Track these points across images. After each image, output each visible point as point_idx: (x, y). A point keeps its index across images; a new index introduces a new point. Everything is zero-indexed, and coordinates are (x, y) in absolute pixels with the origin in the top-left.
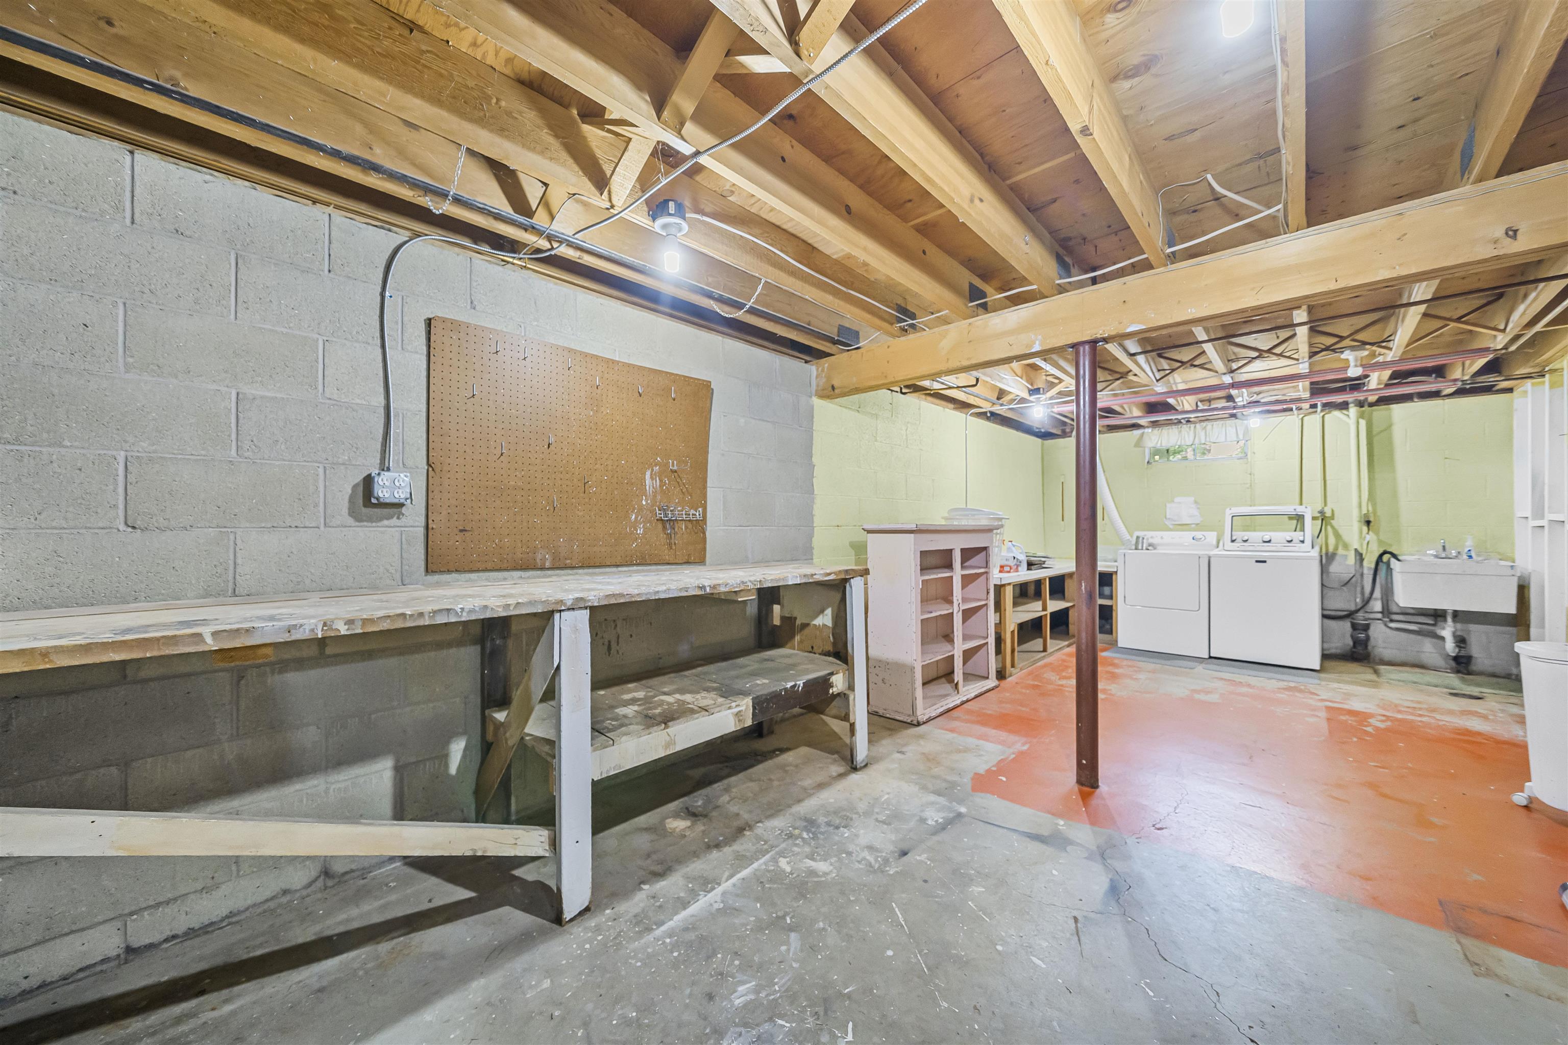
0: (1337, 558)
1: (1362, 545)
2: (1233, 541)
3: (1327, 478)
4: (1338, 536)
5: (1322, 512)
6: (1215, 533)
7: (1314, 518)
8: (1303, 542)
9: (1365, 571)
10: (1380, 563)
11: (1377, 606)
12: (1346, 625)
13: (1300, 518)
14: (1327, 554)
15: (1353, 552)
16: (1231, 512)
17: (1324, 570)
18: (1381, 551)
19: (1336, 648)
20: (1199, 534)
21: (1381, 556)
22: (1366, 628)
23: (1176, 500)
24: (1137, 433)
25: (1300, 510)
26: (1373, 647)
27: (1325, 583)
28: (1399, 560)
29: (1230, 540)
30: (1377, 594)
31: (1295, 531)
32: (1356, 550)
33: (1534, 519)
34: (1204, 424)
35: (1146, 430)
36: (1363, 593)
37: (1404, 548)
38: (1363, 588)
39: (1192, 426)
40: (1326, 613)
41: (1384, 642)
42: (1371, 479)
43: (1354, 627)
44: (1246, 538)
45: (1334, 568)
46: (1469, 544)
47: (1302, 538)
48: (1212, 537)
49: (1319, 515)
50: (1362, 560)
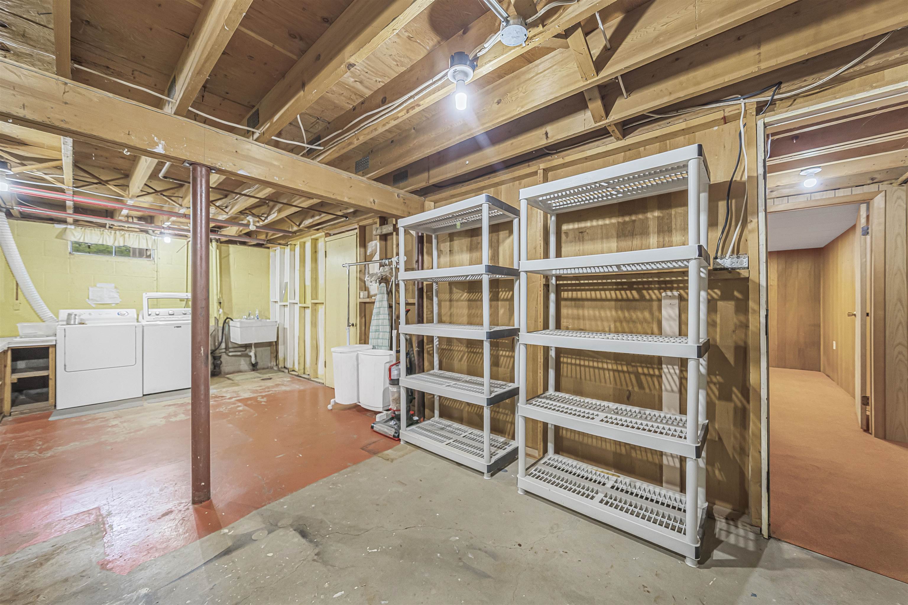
1: (218, 316)
2: (149, 315)
6: (134, 311)
9: (219, 328)
10: (225, 324)
11: (223, 346)
15: (214, 319)
16: (147, 295)
18: (225, 318)
20: (123, 311)
21: (226, 320)
22: (220, 358)
23: (99, 285)
25: (189, 295)
26: (222, 366)
28: (233, 322)
29: (147, 314)
30: (224, 340)
32: (215, 317)
33: (280, 302)
34: (123, 233)
35: (69, 226)
36: (218, 340)
37: (234, 316)
38: (218, 337)
41: (226, 363)
42: (221, 281)
43: (215, 358)
44: (157, 313)
46: (257, 311)
48: (133, 313)
50: (218, 321)
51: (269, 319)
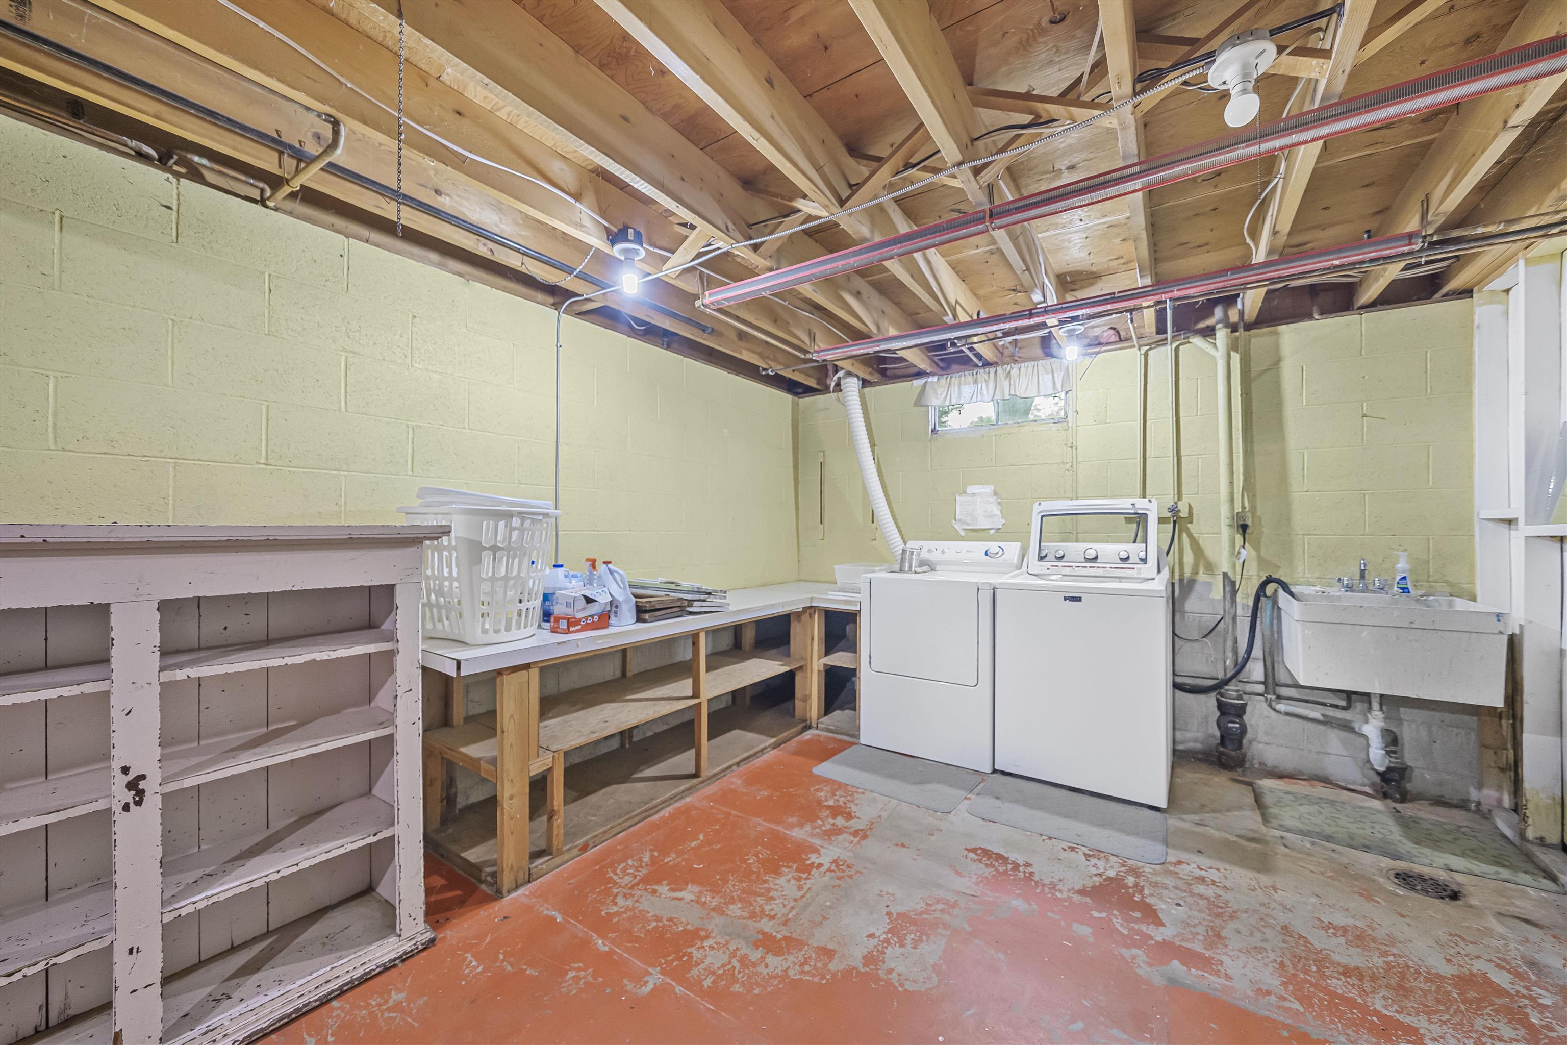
0: (1197, 587)
1: (1234, 566)
2: (1041, 558)
3: (1183, 453)
4: (1198, 551)
5: (1174, 510)
6: (1016, 545)
7: (1161, 520)
8: (1144, 561)
9: (1240, 612)
10: (1263, 599)
11: (1256, 671)
12: (1210, 702)
13: (1140, 519)
14: (1181, 580)
15: (1221, 578)
16: (1041, 508)
17: (1177, 608)
18: (1263, 577)
19: (1195, 740)
20: (993, 547)
21: (1264, 585)
22: (1240, 711)
23: (970, 489)
24: (918, 383)
25: (1142, 504)
26: (1250, 742)
27: (1176, 632)
28: (1292, 594)
29: (1037, 557)
30: (1257, 651)
31: (1135, 542)
32: (1225, 574)
33: (1531, 520)
34: (1008, 368)
35: (930, 379)
36: (1235, 652)
38: (1235, 642)
39: (992, 370)
40: (1179, 680)
41: (1267, 733)
43: (1221, 706)
44: (1059, 553)
45: (1192, 605)
46: (1402, 565)
47: (1142, 555)
48: (1011, 551)
49: (1169, 515)
50: (1234, 592)
51: (1473, 599)
